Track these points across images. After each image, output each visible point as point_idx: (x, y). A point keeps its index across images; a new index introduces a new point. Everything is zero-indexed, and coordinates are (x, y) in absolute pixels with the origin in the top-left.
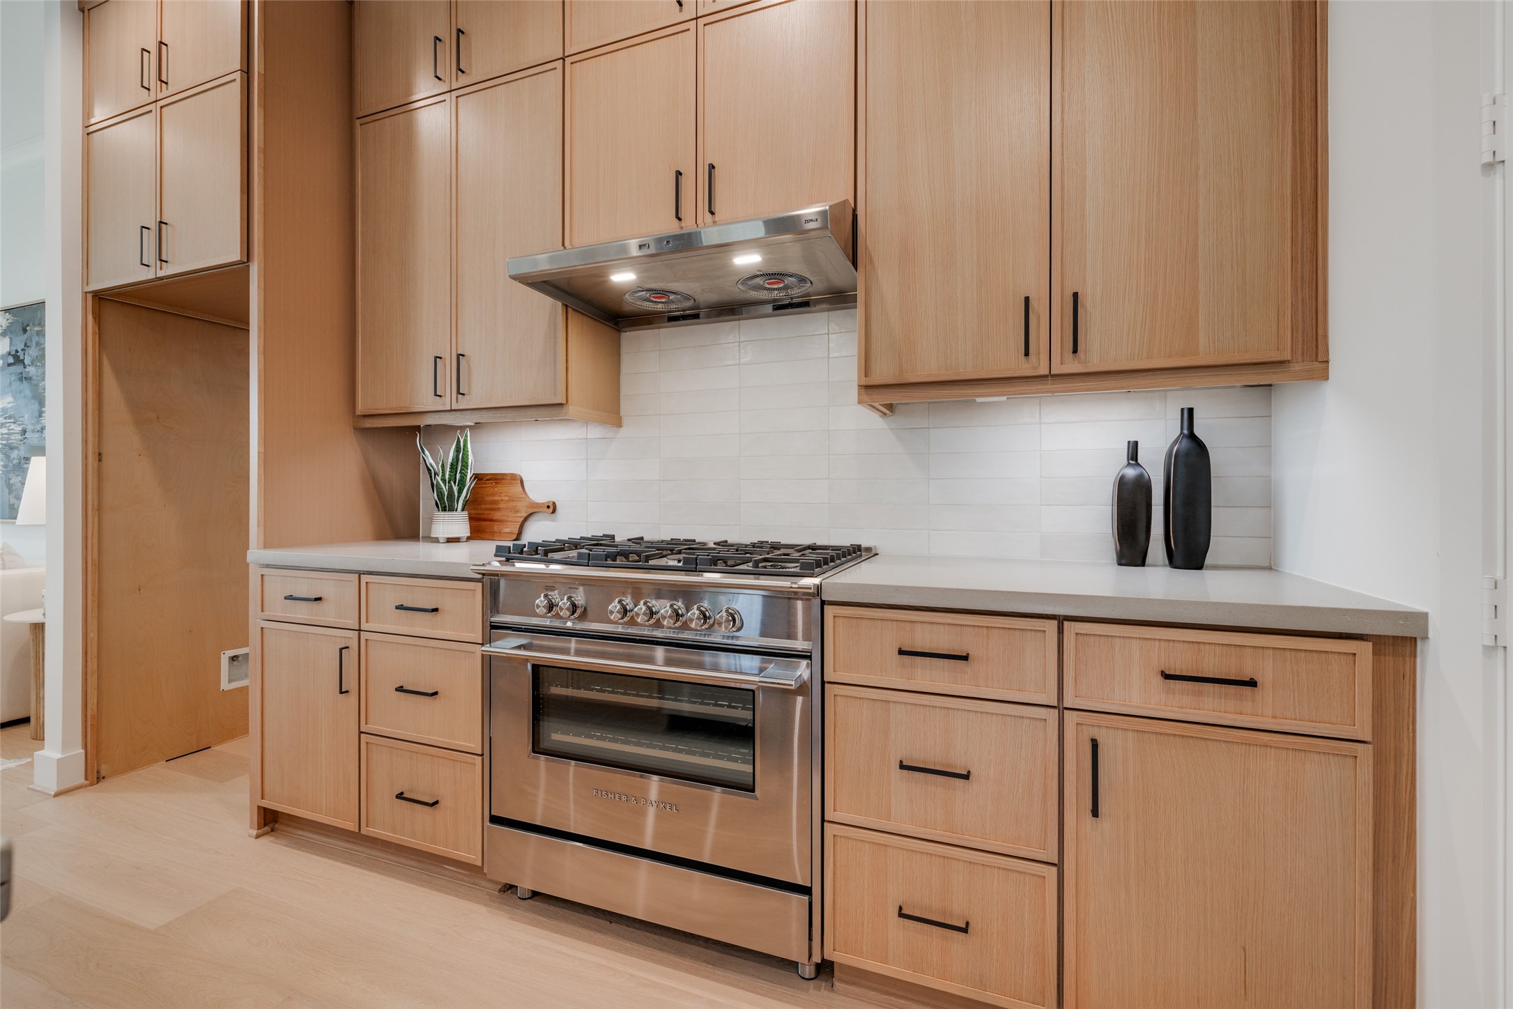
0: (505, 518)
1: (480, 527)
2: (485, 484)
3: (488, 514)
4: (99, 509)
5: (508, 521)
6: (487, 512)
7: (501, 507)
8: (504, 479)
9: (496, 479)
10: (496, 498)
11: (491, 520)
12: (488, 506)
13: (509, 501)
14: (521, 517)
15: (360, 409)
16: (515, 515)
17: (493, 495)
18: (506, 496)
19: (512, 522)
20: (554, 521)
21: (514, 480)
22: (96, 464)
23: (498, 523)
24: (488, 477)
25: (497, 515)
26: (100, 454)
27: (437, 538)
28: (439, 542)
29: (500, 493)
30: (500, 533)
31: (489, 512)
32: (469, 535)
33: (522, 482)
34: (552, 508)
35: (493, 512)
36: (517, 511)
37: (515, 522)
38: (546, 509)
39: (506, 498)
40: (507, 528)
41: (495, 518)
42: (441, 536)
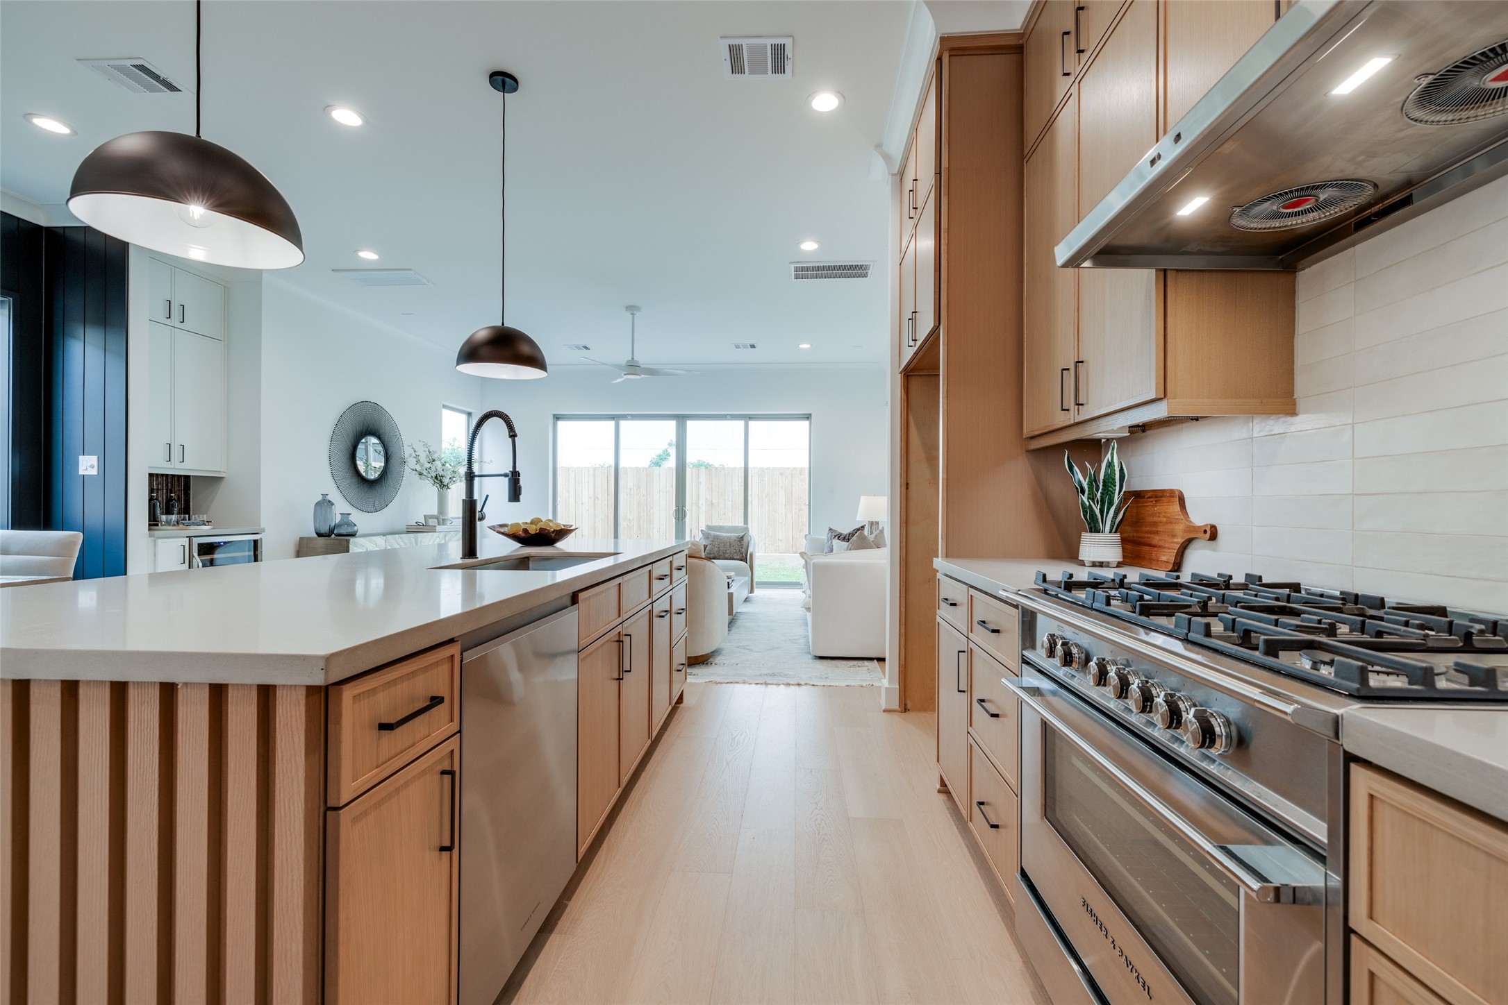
0: (1161, 543)
1: (1135, 551)
2: (1146, 502)
3: (1148, 538)
4: (907, 523)
5: (1164, 547)
6: (1147, 535)
7: (1159, 530)
8: (1161, 497)
9: (1156, 497)
10: (1156, 519)
11: (1150, 545)
12: (1148, 528)
13: (1167, 523)
14: (1177, 543)
15: (1027, 431)
16: (1171, 540)
17: (1153, 515)
18: (1165, 517)
19: (1169, 548)
20: (1215, 550)
21: (1173, 497)
22: (905, 491)
23: (1156, 549)
24: (1149, 495)
25: (1156, 540)
26: (907, 484)
27: (1083, 561)
28: (1084, 565)
29: (1159, 513)
30: (1158, 561)
31: (1149, 535)
32: (1121, 560)
33: (1182, 500)
34: (1213, 534)
35: (1152, 536)
36: (1174, 536)
37: (1172, 549)
38: (1203, 534)
39: (1165, 519)
40: (1164, 555)
41: (1153, 543)
42: (1087, 559)
